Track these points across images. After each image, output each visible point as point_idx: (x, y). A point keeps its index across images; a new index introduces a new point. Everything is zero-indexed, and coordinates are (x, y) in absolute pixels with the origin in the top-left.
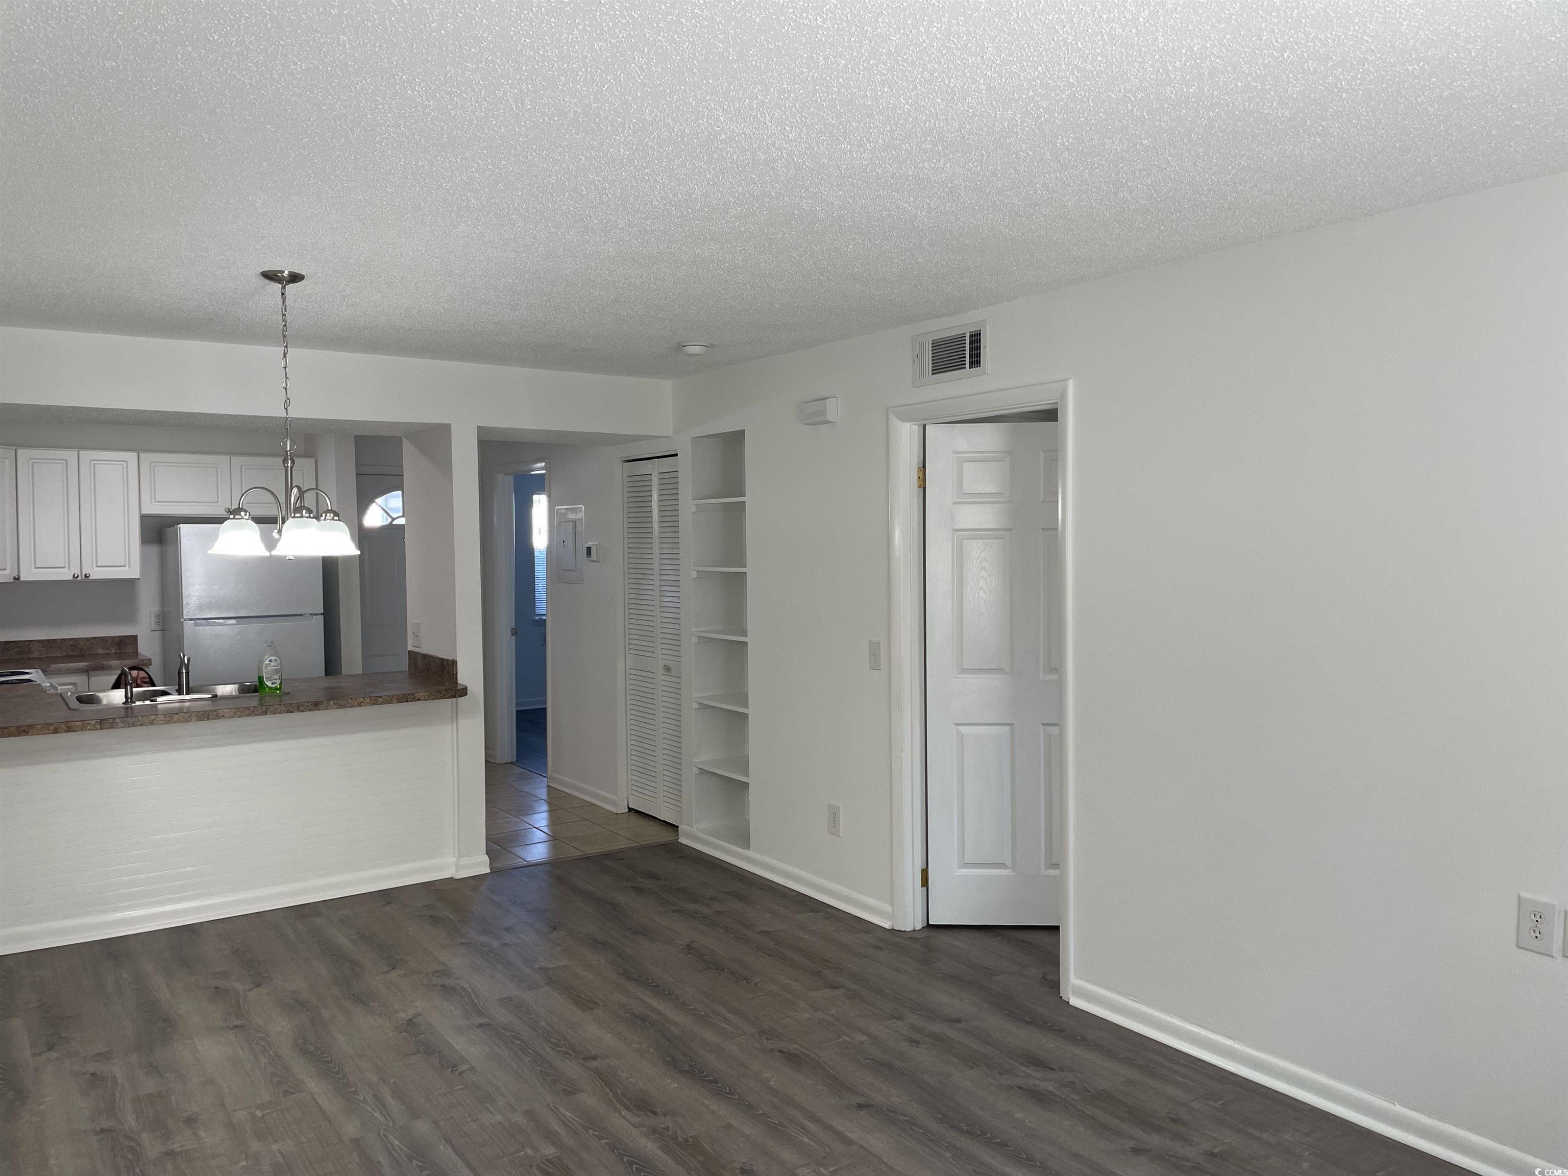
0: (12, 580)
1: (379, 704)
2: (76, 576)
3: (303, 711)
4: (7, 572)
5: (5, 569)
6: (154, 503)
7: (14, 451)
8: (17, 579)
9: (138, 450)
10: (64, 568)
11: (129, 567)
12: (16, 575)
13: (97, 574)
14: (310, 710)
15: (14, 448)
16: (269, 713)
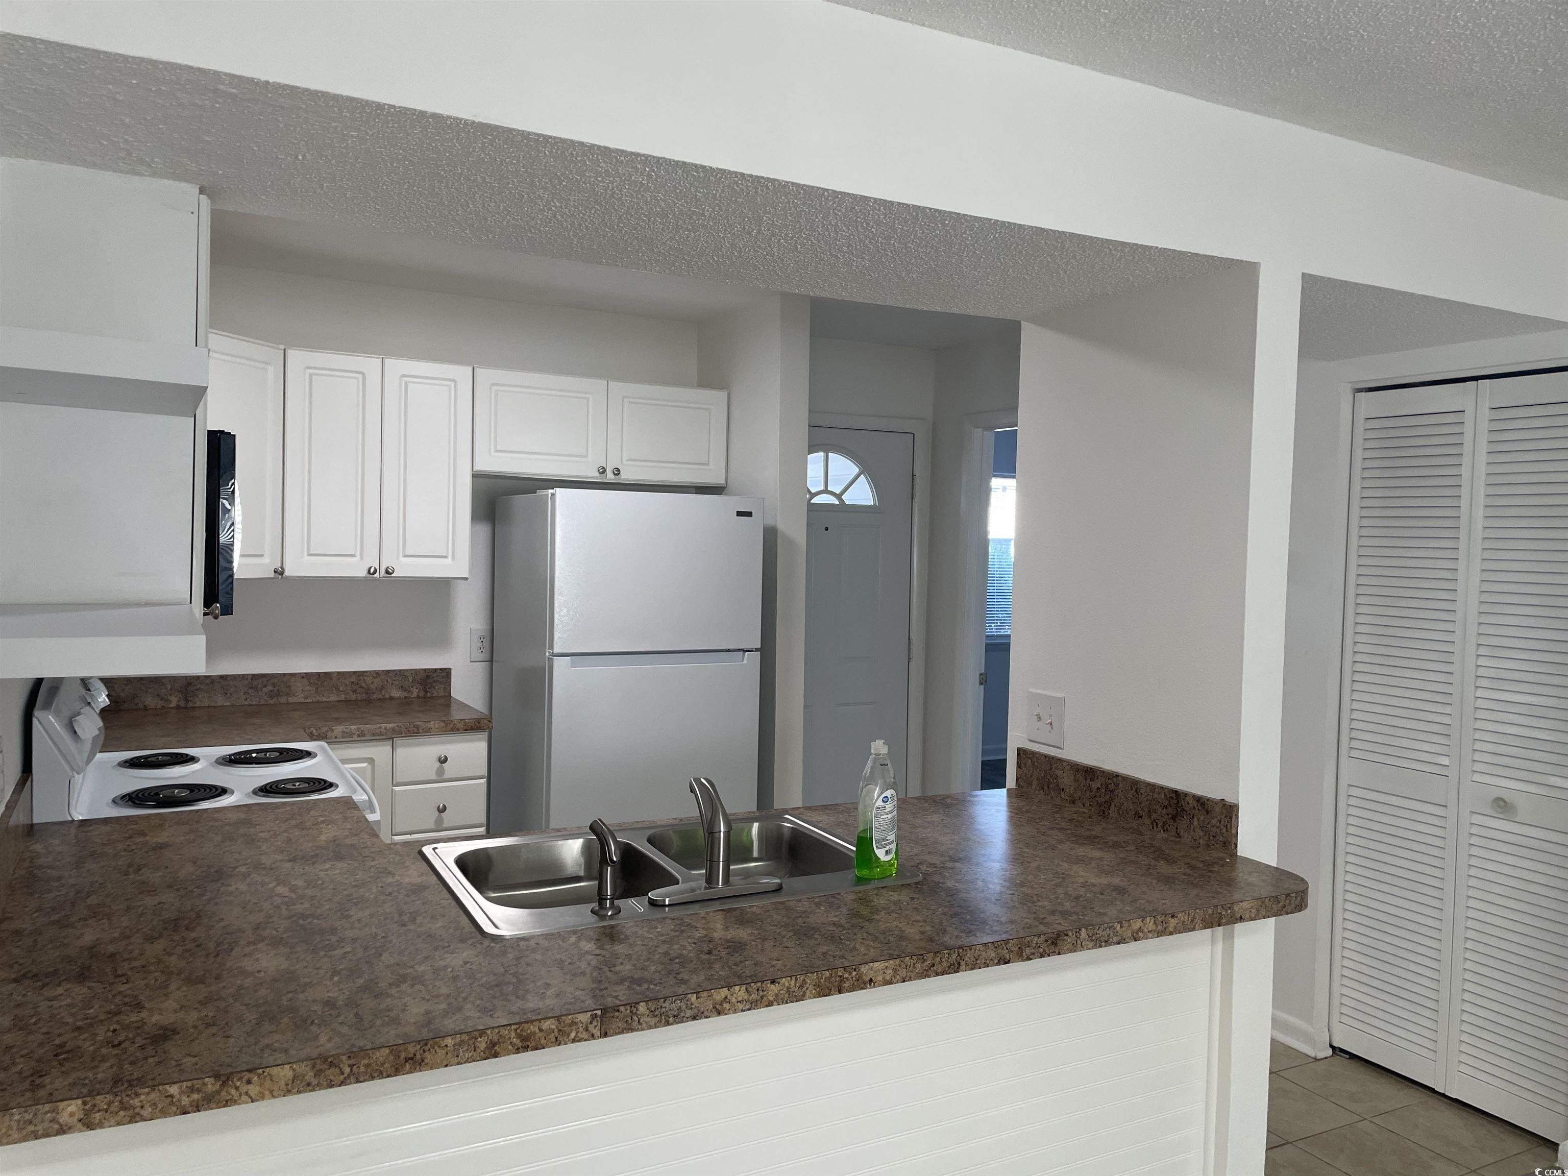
0: (272, 575)
1: (1171, 934)
2: (372, 570)
3: (1029, 959)
4: (266, 560)
5: (264, 556)
6: (493, 453)
7: (283, 351)
8: (279, 572)
9: (474, 362)
10: (353, 556)
11: (453, 558)
12: (278, 565)
13: (405, 568)
14: (1042, 956)
15: (284, 347)
16: (963, 967)
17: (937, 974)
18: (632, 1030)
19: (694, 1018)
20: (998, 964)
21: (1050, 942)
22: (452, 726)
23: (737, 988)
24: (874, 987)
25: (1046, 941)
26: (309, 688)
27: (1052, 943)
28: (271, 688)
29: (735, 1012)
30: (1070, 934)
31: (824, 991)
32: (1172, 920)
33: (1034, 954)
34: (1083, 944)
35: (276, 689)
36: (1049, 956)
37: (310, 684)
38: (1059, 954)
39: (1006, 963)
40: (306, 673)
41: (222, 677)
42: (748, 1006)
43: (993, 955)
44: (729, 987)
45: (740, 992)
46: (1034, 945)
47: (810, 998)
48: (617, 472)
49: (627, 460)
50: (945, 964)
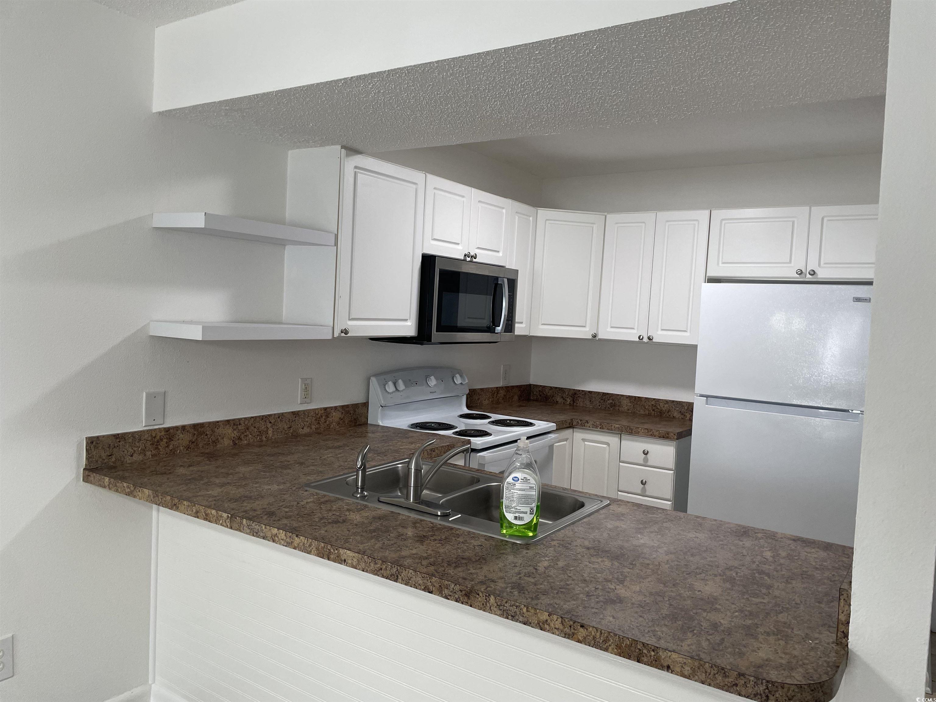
0: (590, 337)
2: (641, 337)
4: (587, 329)
5: (585, 327)
6: (720, 265)
7: (604, 216)
8: (595, 336)
10: (633, 329)
13: (660, 337)
15: (606, 214)
17: (383, 577)
18: (240, 531)
19: (264, 538)
20: (424, 590)
21: (464, 592)
22: (651, 433)
23: (281, 531)
24: (347, 566)
25: (461, 591)
26: (629, 404)
27: (466, 595)
28: (611, 401)
29: (280, 544)
30: (481, 594)
31: (321, 555)
32: (581, 630)
33: (451, 596)
34: (492, 608)
35: (613, 402)
36: (462, 603)
37: (630, 402)
38: (471, 606)
39: (429, 592)
40: (629, 396)
41: (589, 392)
42: (286, 544)
43: (421, 582)
44: (292, 534)
45: (282, 534)
46: (451, 589)
47: (313, 555)
48: (813, 273)
49: (825, 264)
50: (388, 572)
